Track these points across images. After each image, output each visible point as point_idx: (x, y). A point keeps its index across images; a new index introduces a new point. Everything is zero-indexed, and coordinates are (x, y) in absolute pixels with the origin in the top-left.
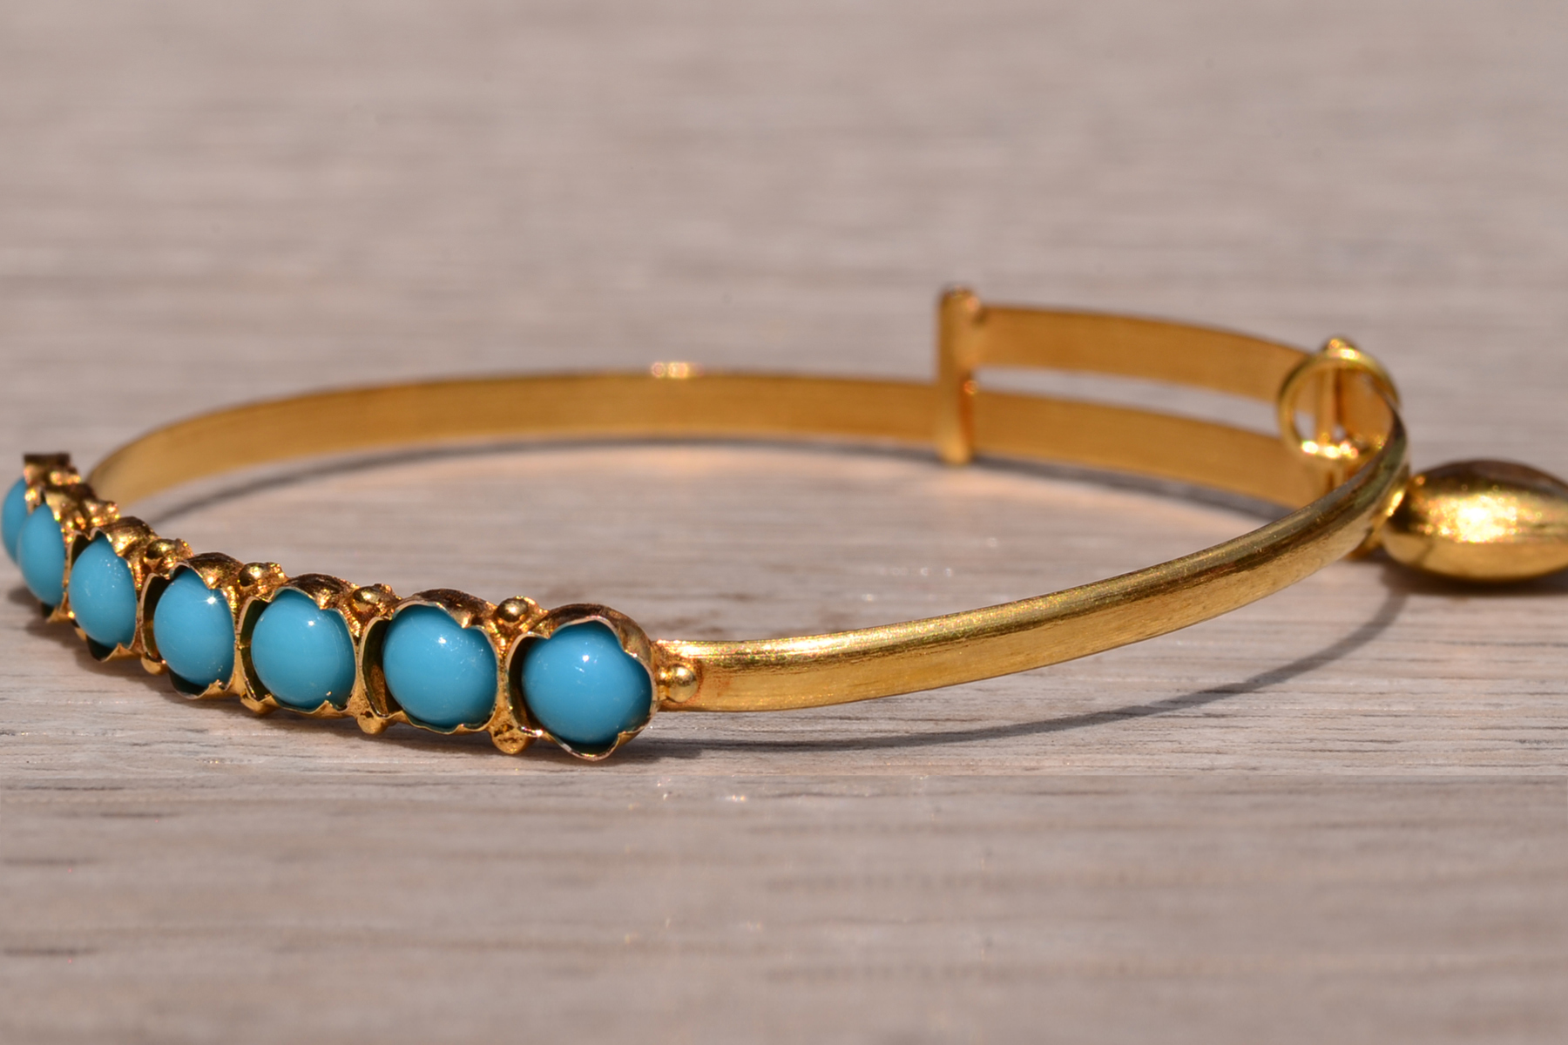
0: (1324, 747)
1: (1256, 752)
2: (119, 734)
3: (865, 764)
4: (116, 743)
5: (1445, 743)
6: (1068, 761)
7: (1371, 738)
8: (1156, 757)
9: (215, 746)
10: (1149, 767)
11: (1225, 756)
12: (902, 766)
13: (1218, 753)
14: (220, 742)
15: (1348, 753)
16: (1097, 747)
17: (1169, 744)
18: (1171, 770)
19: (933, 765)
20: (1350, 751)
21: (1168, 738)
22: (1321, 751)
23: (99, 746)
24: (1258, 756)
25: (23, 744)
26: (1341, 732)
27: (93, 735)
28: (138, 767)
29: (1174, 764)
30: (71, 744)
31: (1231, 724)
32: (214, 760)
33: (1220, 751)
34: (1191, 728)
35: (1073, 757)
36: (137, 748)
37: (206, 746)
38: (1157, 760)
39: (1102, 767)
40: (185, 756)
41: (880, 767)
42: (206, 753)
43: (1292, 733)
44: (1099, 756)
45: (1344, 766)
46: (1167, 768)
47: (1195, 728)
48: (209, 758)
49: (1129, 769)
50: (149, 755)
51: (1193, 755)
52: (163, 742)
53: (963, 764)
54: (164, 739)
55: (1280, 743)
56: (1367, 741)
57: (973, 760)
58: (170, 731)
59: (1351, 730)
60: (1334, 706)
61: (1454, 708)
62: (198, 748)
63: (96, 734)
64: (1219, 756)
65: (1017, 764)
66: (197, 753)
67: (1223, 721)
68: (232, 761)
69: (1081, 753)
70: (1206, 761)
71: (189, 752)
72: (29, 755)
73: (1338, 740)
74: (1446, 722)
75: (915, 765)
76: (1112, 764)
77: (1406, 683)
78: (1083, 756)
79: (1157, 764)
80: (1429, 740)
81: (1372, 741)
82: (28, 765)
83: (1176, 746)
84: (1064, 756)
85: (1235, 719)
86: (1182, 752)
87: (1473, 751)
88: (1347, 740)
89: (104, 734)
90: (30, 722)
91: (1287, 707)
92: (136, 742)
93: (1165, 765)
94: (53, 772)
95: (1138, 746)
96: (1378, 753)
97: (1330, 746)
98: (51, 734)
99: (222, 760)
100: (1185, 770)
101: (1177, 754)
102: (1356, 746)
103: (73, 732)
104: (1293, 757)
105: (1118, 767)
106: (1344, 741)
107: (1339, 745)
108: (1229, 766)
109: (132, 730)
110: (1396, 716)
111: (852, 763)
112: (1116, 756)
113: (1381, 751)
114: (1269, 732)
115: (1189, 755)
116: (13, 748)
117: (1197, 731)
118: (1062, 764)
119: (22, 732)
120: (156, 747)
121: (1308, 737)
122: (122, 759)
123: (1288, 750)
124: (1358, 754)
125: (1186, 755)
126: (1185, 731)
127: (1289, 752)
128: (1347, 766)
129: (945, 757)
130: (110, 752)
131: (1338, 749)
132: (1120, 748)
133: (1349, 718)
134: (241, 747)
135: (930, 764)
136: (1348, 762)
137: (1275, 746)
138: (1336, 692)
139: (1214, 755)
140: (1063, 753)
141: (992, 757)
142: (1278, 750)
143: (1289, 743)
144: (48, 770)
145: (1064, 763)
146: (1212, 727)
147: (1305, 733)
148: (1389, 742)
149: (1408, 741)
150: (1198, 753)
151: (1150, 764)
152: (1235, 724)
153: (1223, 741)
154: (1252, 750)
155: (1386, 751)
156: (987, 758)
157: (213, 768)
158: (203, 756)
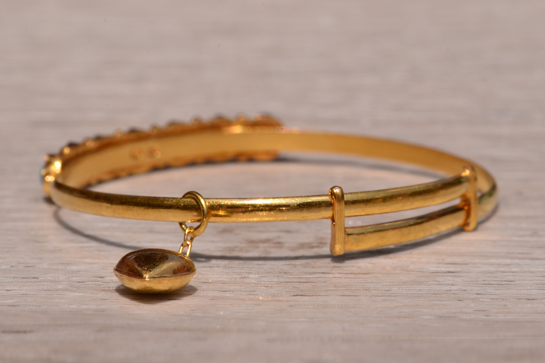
0: (489, 283)
1: (465, 285)
2: (74, 279)
3: (331, 289)
4: (73, 282)
5: (530, 282)
6: (400, 288)
7: (505, 280)
8: (431, 286)
9: (107, 283)
10: (429, 290)
11: (455, 286)
12: (343, 290)
13: (452, 285)
14: (108, 281)
15: (497, 285)
16: (411, 283)
17: (435, 282)
18: (436, 291)
19: (354, 289)
20: (498, 284)
21: (435, 280)
22: (487, 284)
23: (67, 283)
24: (466, 286)
25: (41, 282)
26: (494, 278)
27: (65, 279)
28: (80, 290)
29: (437, 289)
30: (57, 282)
31: (457, 275)
32: (106, 288)
33: (453, 284)
34: (443, 276)
35: (402, 286)
36: (80, 283)
37: (104, 282)
38: (431, 288)
39: (412, 290)
40: (97, 286)
41: (336, 290)
42: (104, 285)
43: (477, 278)
44: (411, 286)
45: (495, 289)
46: (435, 290)
47: (444, 277)
48: (105, 287)
49: (421, 291)
50: (84, 286)
51: (443, 286)
52: (89, 281)
53: (364, 289)
54: (89, 280)
55: (474, 282)
56: (503, 281)
57: (368, 287)
58: (91, 277)
59: (498, 277)
60: (492, 269)
61: (534, 270)
62: (101, 283)
63: (66, 279)
64: (452, 286)
65: (383, 289)
66: (101, 285)
67: (454, 274)
68: (113, 288)
69: (405, 285)
70: (448, 288)
71: (98, 285)
72: (43, 286)
73: (494, 281)
74: (531, 274)
75: (348, 289)
76: (416, 289)
77: (517, 261)
78: (406, 286)
79: (431, 289)
80: (525, 281)
81: (505, 281)
82: (43, 289)
83: (438, 282)
84: (399, 286)
85: (458, 273)
86: (440, 285)
87: (540, 284)
88: (497, 281)
89: (69, 279)
90: (43, 274)
91: (476, 269)
92: (80, 281)
93: (434, 289)
94: (51, 291)
95: (424, 283)
96: (507, 285)
97: (491, 283)
98: (51, 278)
99: (109, 287)
100: (441, 291)
101: (438, 286)
102: (500, 283)
103: (58, 278)
104: (478, 286)
105: (417, 290)
106: (495, 281)
107: (494, 282)
108: (456, 290)
109: (78, 277)
110: (513, 272)
111: (326, 288)
112: (417, 286)
113: (508, 284)
114: (470, 278)
115: (442, 286)
116: (38, 283)
117: (445, 278)
118: (398, 289)
119: (41, 278)
120: (87, 283)
121: (483, 279)
122: (75, 287)
123: (476, 284)
124: (500, 286)
125: (441, 286)
126: (441, 277)
127: (477, 285)
128: (497, 290)
129: (358, 286)
130: (71, 285)
131: (493, 284)
132: (418, 283)
133: (497, 273)
134: (116, 283)
135: (353, 289)
136: (497, 288)
137: (472, 283)
138: (493, 264)
139: (451, 286)
140: (399, 285)
141: (374, 286)
142: (473, 284)
143: (477, 282)
144: (49, 291)
145: (399, 289)
146: (450, 276)
147: (482, 278)
148: (511, 281)
149: (517, 281)
150: (445, 285)
151: (429, 289)
152: (458, 275)
153: (454, 281)
154: (464, 284)
155: (510, 284)
156: (373, 287)
157: (106, 290)
158: (103, 286)
